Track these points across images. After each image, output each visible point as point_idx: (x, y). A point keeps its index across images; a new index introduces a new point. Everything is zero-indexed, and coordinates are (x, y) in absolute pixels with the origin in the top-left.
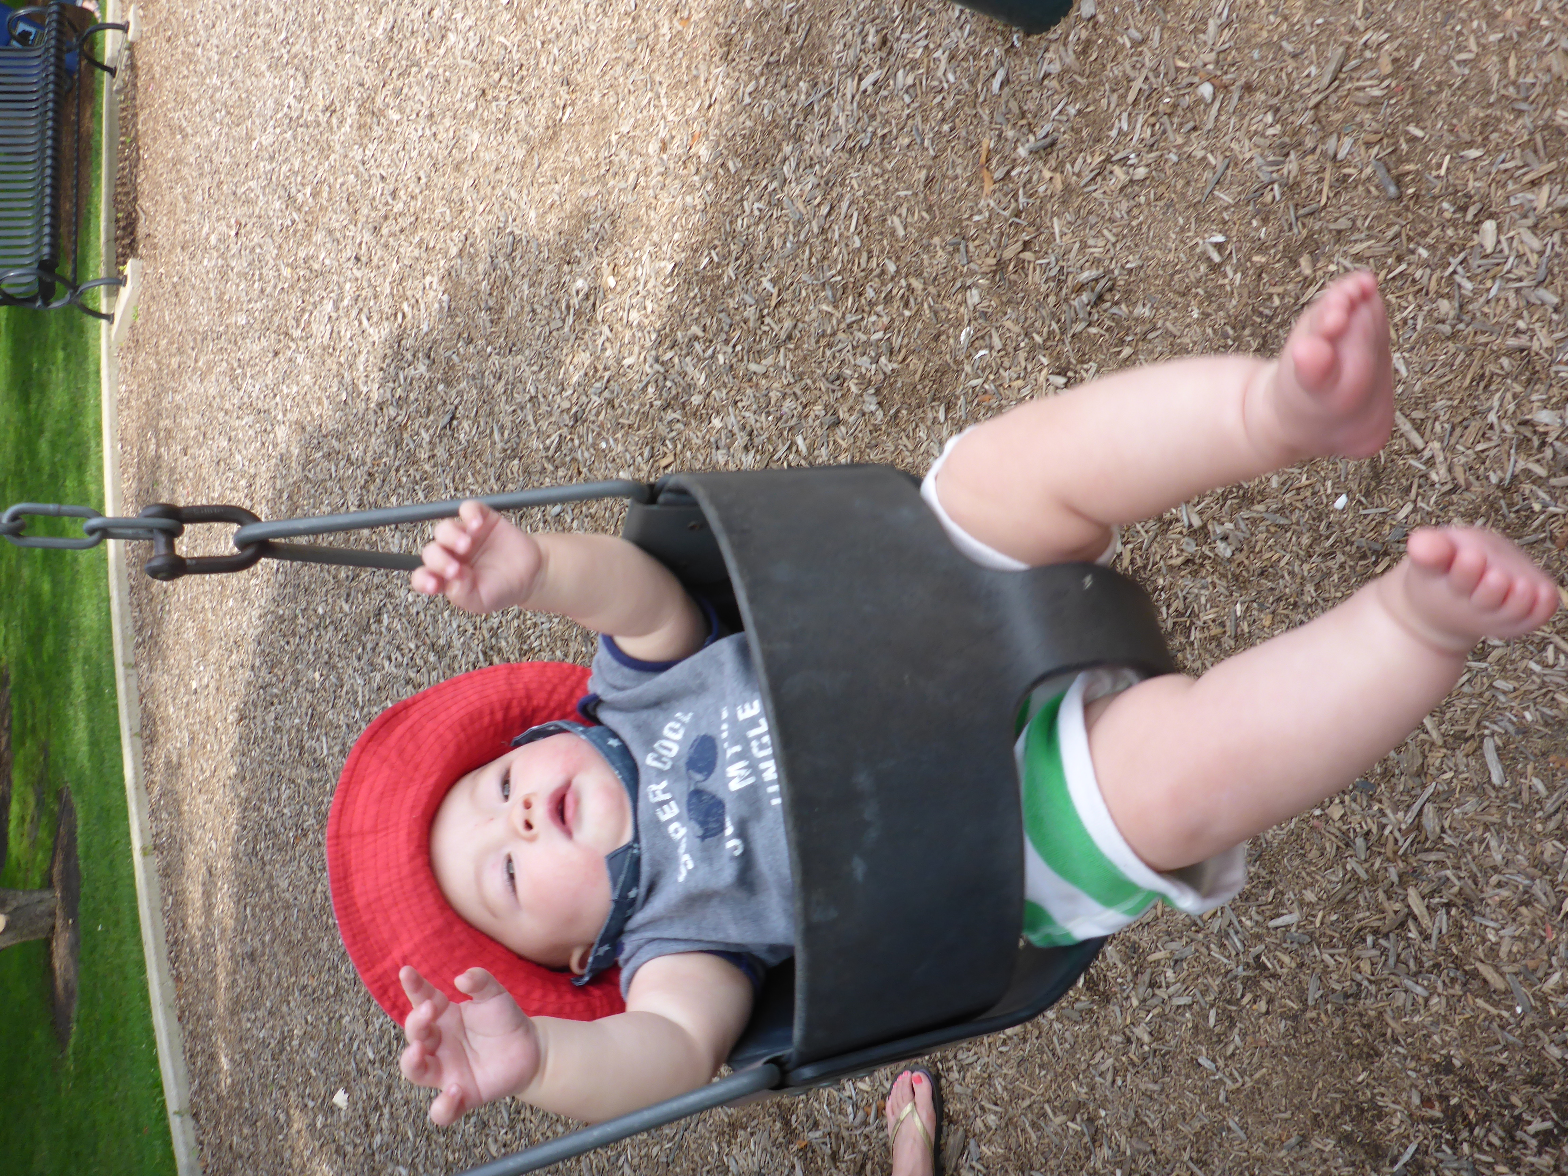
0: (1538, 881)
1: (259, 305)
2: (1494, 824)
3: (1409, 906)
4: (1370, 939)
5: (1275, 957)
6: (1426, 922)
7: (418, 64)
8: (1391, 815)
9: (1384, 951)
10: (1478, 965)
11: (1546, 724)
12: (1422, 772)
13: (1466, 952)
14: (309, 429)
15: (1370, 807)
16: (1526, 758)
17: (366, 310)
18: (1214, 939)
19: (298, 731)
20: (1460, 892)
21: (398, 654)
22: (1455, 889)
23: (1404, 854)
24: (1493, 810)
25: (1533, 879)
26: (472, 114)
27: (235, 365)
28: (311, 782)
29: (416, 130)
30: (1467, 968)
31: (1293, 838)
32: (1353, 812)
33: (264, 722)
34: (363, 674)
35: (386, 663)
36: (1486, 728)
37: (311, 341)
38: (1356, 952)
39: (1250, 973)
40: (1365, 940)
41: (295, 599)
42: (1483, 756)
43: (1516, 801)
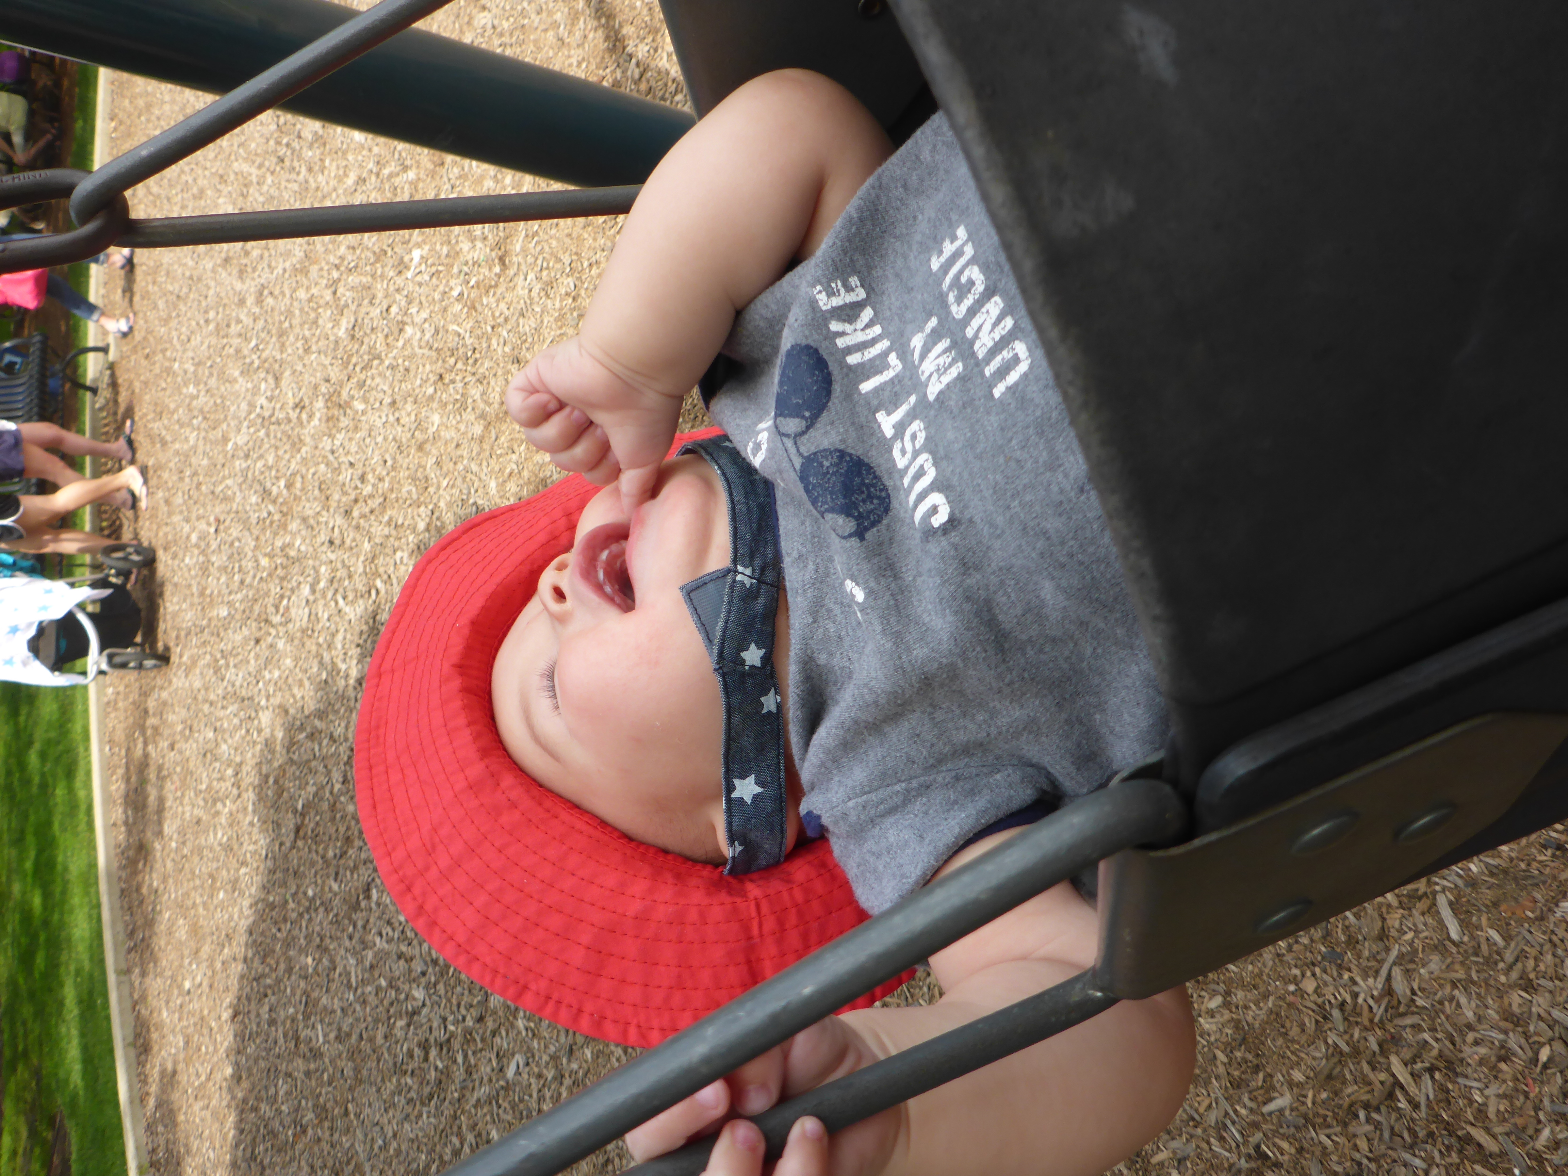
0: (1511, 1034)
1: (239, 596)
2: (1459, 981)
3: (1394, 1075)
4: (1362, 1114)
5: (1274, 1145)
6: (1412, 1089)
7: (378, 357)
8: (1361, 983)
9: (1378, 1126)
10: (1469, 1128)
11: (1492, 874)
12: (1383, 936)
13: (1456, 1116)
14: (292, 711)
15: (1340, 976)
16: (1479, 910)
17: (341, 590)
18: (1212, 1132)
19: (293, 1021)
20: (1441, 1055)
21: (389, 929)
22: (1435, 1053)
23: (1381, 1021)
24: (1457, 967)
25: (1506, 1033)
26: (431, 398)
27: (219, 656)
28: (308, 1074)
29: (380, 417)
30: (1460, 1133)
31: (1273, 1017)
32: (1326, 984)
33: (258, 1015)
34: (355, 953)
35: (378, 940)
36: (1437, 884)
37: (290, 626)
38: (1351, 1129)
39: (1253, 1165)
40: (1356, 1116)
41: (284, 884)
42: (1438, 913)
43: (1477, 955)
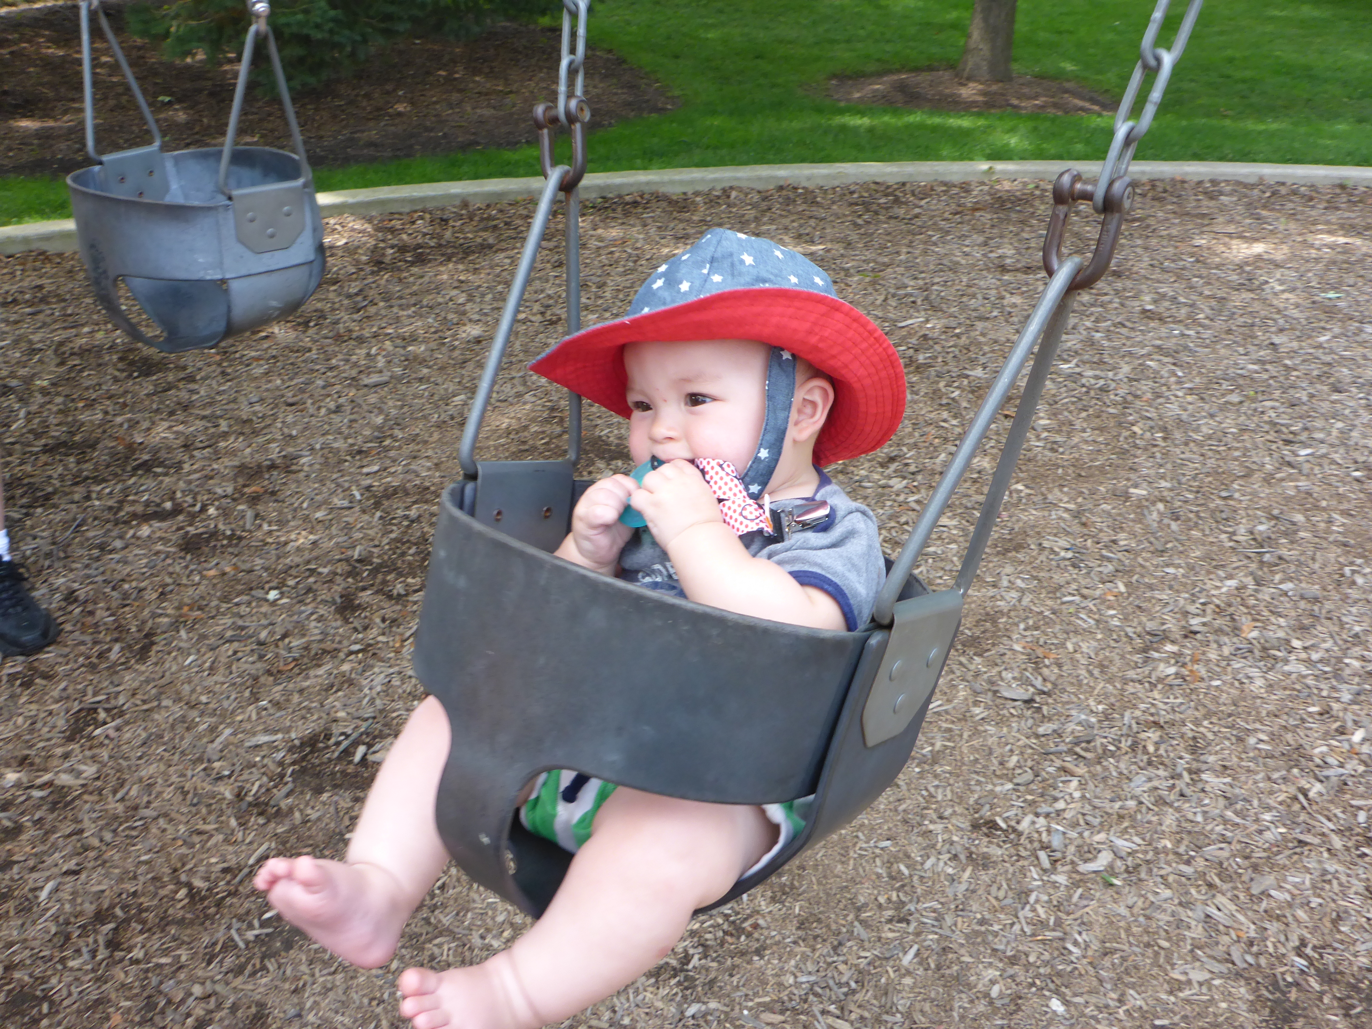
3: (846, 1021)
5: (898, 931)
10: (784, 1019)
13: (796, 1021)
18: (943, 911)
30: (789, 1013)
31: (948, 1007)
38: (855, 972)
39: (905, 911)
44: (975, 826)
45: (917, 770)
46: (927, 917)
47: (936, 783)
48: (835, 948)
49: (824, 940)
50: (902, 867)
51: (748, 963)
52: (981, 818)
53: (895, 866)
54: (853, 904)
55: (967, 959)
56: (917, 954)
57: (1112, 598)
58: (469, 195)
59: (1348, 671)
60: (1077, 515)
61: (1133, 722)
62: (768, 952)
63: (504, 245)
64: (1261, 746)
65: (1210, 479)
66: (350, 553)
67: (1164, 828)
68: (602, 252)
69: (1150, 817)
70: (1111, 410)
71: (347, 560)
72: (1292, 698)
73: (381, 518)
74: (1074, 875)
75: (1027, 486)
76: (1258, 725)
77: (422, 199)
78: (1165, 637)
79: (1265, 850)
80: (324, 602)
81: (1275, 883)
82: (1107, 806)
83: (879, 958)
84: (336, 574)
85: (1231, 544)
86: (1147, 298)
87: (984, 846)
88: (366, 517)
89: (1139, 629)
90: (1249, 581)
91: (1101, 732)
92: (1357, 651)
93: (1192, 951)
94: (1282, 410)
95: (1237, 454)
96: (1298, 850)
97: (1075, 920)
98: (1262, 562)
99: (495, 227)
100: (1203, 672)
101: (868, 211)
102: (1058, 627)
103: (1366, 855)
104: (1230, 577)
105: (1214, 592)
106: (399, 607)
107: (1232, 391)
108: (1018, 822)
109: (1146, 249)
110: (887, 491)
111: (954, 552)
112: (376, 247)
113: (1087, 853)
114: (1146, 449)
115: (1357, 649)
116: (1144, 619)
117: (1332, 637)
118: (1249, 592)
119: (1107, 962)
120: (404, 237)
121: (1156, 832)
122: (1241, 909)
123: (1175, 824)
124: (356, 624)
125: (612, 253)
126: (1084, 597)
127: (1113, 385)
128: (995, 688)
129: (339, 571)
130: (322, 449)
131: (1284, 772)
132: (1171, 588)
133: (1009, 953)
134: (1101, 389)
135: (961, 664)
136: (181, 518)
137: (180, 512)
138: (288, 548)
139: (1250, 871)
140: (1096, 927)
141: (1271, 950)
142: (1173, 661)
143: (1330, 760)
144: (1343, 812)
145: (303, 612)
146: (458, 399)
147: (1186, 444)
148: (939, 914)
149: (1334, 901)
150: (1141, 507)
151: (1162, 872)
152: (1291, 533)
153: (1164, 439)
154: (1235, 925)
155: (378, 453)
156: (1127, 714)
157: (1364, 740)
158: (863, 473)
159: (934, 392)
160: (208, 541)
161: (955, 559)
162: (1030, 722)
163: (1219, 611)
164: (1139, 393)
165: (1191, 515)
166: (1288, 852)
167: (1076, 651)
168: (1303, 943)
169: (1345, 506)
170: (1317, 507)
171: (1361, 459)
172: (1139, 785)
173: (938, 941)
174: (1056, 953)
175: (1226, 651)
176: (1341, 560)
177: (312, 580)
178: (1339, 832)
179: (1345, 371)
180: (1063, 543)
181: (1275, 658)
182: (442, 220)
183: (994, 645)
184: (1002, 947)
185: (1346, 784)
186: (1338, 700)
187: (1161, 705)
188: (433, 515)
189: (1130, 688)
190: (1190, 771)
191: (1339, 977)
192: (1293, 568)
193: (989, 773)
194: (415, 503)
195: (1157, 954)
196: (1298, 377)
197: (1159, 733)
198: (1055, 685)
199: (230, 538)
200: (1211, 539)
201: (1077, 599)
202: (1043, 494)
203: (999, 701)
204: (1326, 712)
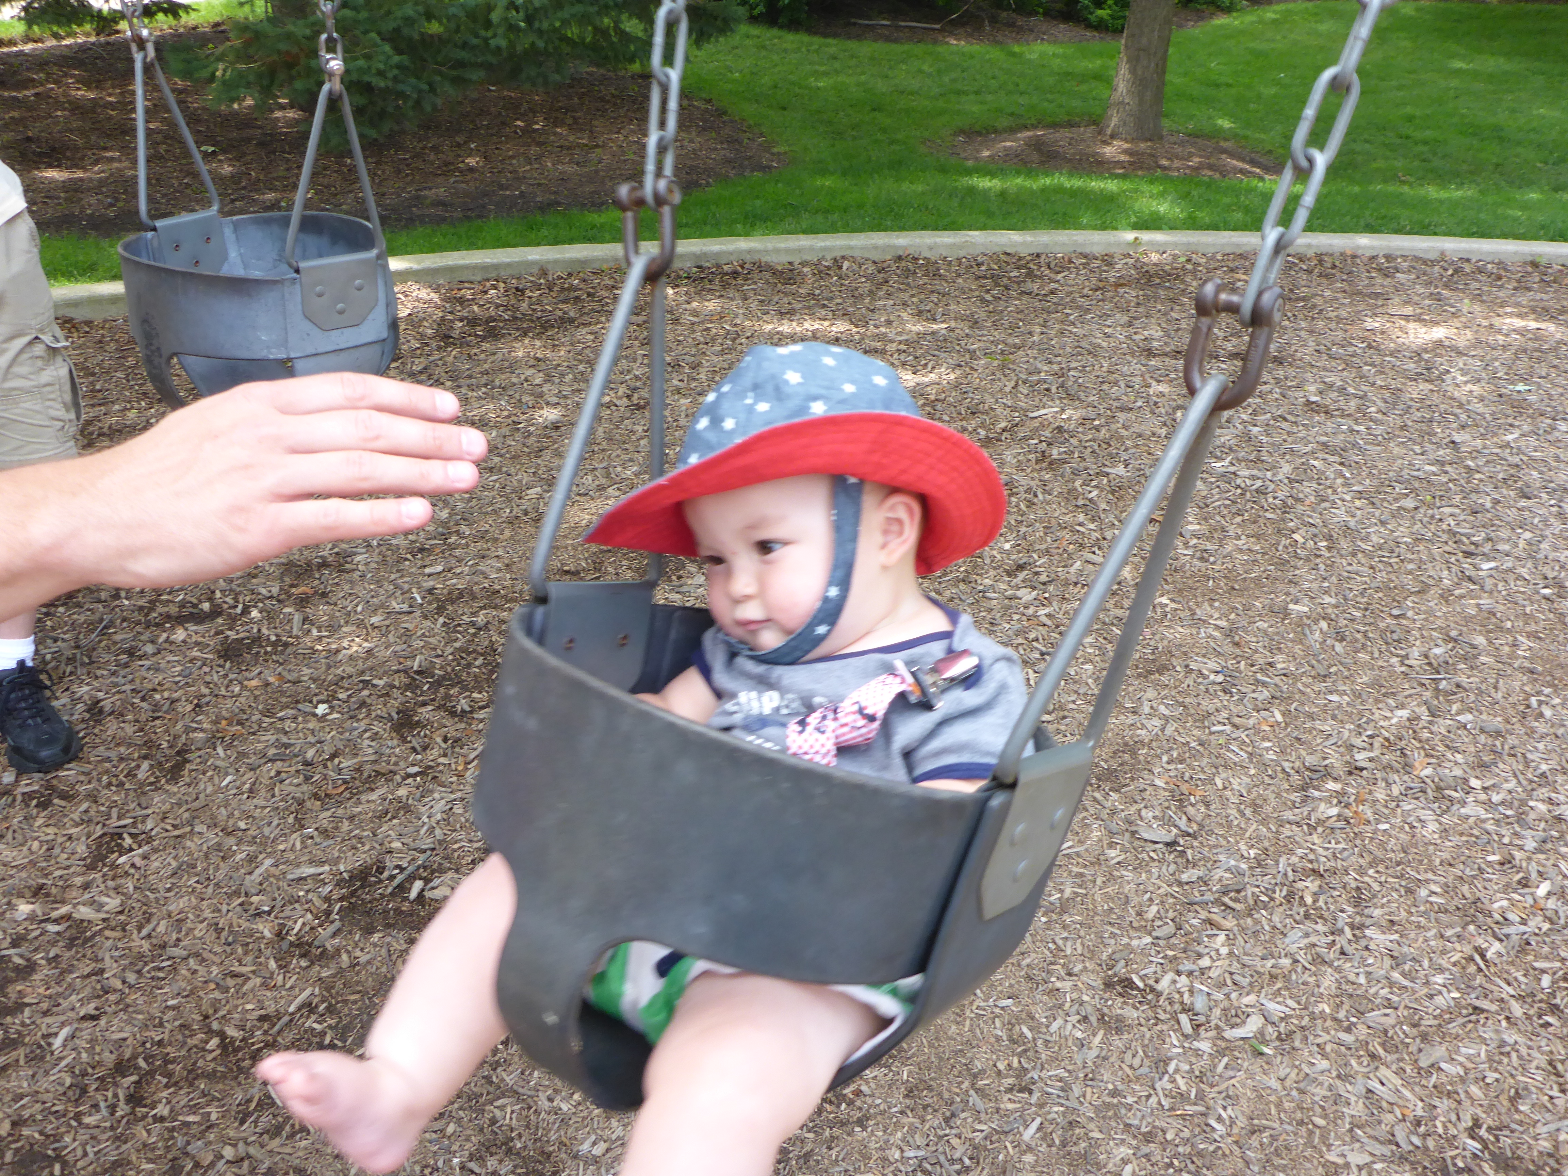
44: (1108, 985)
45: (1044, 919)
46: (1052, 1087)
47: (1065, 934)
48: (947, 1120)
49: (935, 1111)
50: (1025, 1030)
51: (849, 1135)
52: (1115, 975)
53: (1017, 1027)
54: (968, 1070)
55: (1096, 1135)
56: (1039, 1129)
57: (1268, 728)
58: (548, 262)
59: (1532, 815)
60: (1229, 633)
61: (1289, 869)
62: (871, 1123)
63: (587, 319)
64: (1433, 899)
65: (1381, 595)
66: (409, 663)
67: (1322, 990)
68: (696, 327)
69: (1306, 977)
70: (1269, 515)
71: (405, 672)
72: (1469, 845)
73: (445, 624)
74: (1219, 1042)
75: (1172, 600)
76: (1430, 876)
77: (496, 267)
78: (1327, 773)
79: (1435, 1017)
80: (379, 718)
81: (1446, 1054)
82: (1258, 963)
83: (997, 1132)
84: (393, 686)
85: (1403, 669)
86: (1312, 388)
87: (1118, 1007)
88: (427, 623)
89: (1298, 764)
90: (1423, 711)
91: (1253, 880)
92: (1543, 793)
93: (1351, 1130)
94: (1462, 518)
95: (1411, 566)
96: (1473, 1018)
97: (1220, 1093)
98: (1437, 689)
99: (577, 298)
100: (1369, 814)
101: (997, 285)
102: (1206, 760)
103: (1551, 1025)
104: (1401, 706)
105: (1382, 723)
106: (463, 725)
107: (1407, 495)
108: (1157, 982)
109: (1311, 332)
110: (1014, 603)
111: (1089, 673)
112: (443, 319)
113: (1235, 1017)
114: (1308, 560)
115: (1544, 790)
116: (1304, 753)
117: (1515, 776)
118: (1422, 724)
119: (1254, 1141)
120: (475, 308)
121: (1313, 995)
122: (1407, 1084)
123: (1334, 986)
124: (415, 743)
125: (708, 329)
126: (1236, 726)
127: (1272, 487)
128: (1134, 829)
129: (397, 683)
130: (379, 545)
131: (1459, 929)
132: (1334, 718)
133: (1144, 1129)
134: (1257, 491)
135: (1095, 800)
136: (220, 620)
137: (220, 614)
138: (340, 656)
139: (1418, 1040)
140: (1243, 1101)
141: (1440, 1130)
142: (1335, 801)
143: (1511, 916)
144: (1525, 975)
145: (356, 729)
146: (533, 492)
147: (1354, 555)
148: (1066, 1083)
149: (1512, 1075)
150: (1302, 625)
151: (1319, 1041)
152: (1470, 658)
153: (1329, 548)
154: (1401, 1102)
155: (443, 552)
156: (1282, 860)
157: (1549, 893)
158: (987, 582)
159: (1069, 492)
160: (249, 647)
161: (1090, 681)
162: (1173, 867)
163: (1388, 744)
164: (1301, 496)
165: (1359, 636)
166: (1461, 1020)
167: (1225, 788)
168: (1477, 1123)
169: (1533, 627)
170: (1501, 629)
171: (1551, 575)
172: (1295, 940)
173: (1064, 1113)
174: (1197, 1130)
175: (1396, 790)
176: (1527, 688)
177: (366, 693)
178: (1520, 998)
179: (1535, 473)
180: (1212, 665)
181: (1451, 800)
182: (517, 289)
183: (1133, 779)
184: (1136, 1122)
185: (1528, 944)
186: (1521, 848)
187: (1321, 851)
188: (502, 622)
189: (1286, 831)
190: (1352, 927)
191: (1516, 1163)
192: (1472, 697)
193: (1125, 924)
194: (481, 608)
195: (1311, 1133)
196: (1481, 480)
197: (1317, 883)
198: (1201, 826)
199: (274, 644)
200: (1380, 663)
201: (1228, 728)
202: (1190, 609)
203: (1137, 843)
204: (1507, 862)
